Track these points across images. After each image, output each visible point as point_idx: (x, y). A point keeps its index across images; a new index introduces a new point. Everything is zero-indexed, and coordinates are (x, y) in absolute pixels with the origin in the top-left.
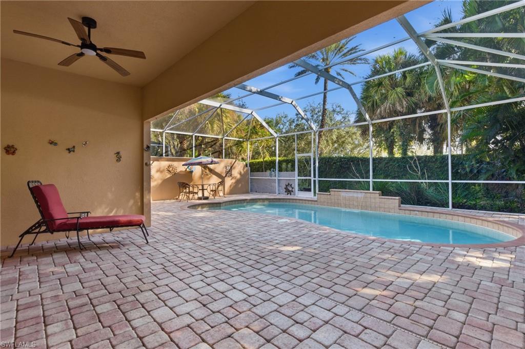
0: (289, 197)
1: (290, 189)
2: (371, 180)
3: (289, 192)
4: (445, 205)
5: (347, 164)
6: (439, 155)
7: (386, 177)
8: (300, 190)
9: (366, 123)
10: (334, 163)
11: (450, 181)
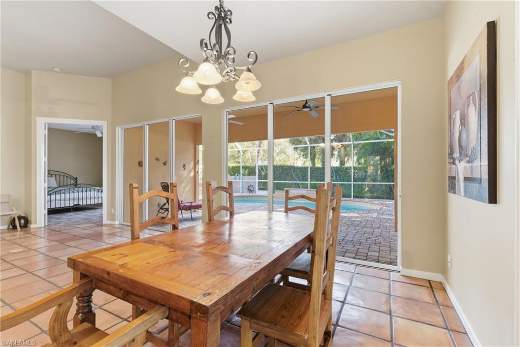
0: (251, 194)
1: (252, 189)
2: (309, 182)
3: (250, 191)
4: (349, 196)
5: (286, 170)
6: (343, 166)
7: (317, 181)
8: (260, 189)
9: (307, 146)
10: (277, 170)
11: (352, 183)
